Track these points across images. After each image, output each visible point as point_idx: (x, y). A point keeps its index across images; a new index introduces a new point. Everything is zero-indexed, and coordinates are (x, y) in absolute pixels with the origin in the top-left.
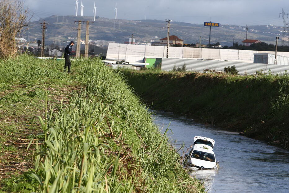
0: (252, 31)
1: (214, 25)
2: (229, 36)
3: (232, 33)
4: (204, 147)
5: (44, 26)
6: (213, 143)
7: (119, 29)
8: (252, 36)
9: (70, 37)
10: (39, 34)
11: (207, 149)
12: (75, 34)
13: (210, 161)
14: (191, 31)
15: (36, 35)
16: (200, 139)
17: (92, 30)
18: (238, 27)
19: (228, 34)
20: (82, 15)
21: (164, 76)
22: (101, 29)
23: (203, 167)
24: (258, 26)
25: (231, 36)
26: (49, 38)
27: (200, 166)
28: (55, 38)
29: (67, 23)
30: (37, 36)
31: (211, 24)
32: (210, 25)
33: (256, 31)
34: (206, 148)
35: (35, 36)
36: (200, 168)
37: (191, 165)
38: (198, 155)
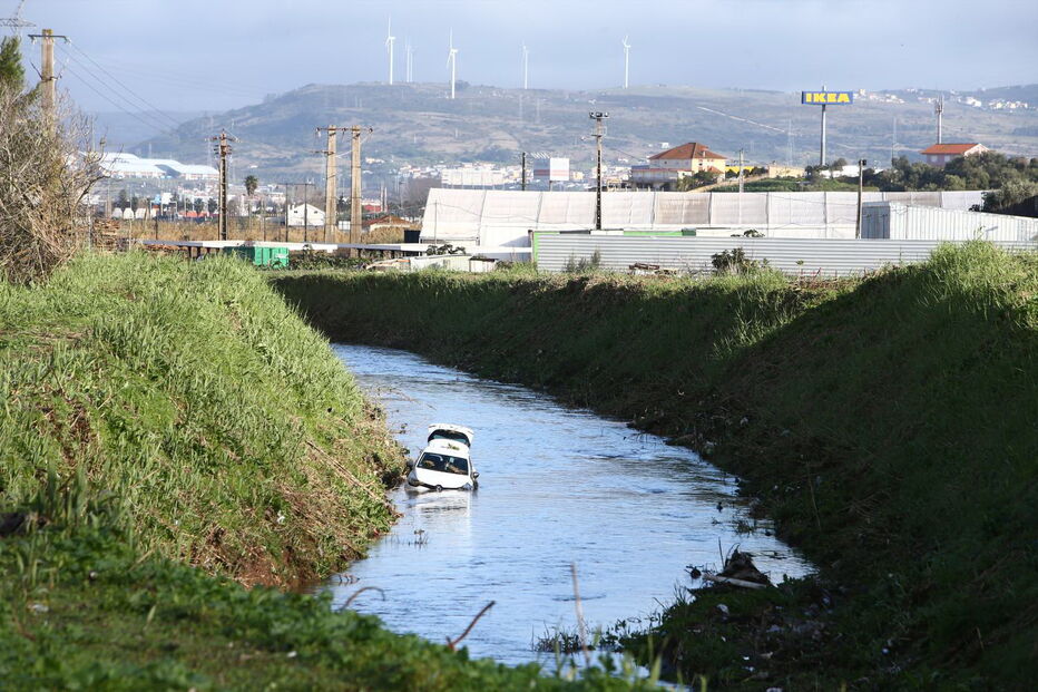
0: (999, 106)
1: (834, 101)
2: (914, 129)
3: (926, 119)
4: (449, 445)
5: (223, 147)
6: (470, 437)
7: (538, 122)
8: (998, 125)
9: (373, 157)
10: (266, 152)
11: (458, 449)
12: (388, 145)
14: (783, 118)
15: (255, 154)
16: (440, 428)
17: (446, 131)
18: (948, 95)
19: (911, 123)
20: (409, 79)
22: (477, 124)
23: (441, 486)
24: (1018, 87)
25: (923, 128)
26: (299, 162)
27: (435, 485)
28: (321, 163)
29: (361, 110)
30: (257, 158)
31: (826, 97)
32: (823, 100)
33: (1013, 106)
34: (454, 448)
35: (250, 157)
36: (432, 488)
37: (415, 483)
38: (431, 463)
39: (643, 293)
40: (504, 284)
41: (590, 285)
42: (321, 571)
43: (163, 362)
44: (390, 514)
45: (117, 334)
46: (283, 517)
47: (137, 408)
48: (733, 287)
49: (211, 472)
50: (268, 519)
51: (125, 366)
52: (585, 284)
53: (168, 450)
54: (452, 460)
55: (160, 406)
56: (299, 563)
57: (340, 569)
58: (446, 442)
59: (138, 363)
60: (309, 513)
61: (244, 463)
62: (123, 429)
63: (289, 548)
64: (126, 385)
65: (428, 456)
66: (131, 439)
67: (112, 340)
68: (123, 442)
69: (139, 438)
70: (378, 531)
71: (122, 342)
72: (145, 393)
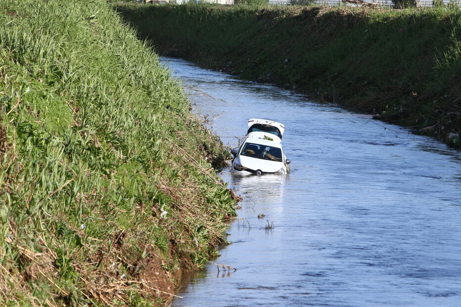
4: (265, 136)
6: (282, 131)
11: (272, 140)
13: (273, 160)
16: (258, 123)
21: (265, 14)
23: (260, 170)
27: (256, 170)
34: (269, 139)
36: (254, 173)
37: (239, 168)
38: (252, 151)
39: (368, 19)
40: (251, 12)
41: (321, 13)
42: (199, 261)
43: (57, 69)
44: (233, 198)
45: (17, 43)
46: (165, 213)
47: (39, 112)
48: (444, 15)
49: (105, 173)
50: (154, 215)
51: (25, 72)
52: (318, 12)
53: (69, 154)
54: (267, 149)
55: (58, 110)
56: (181, 255)
57: (212, 257)
58: (262, 134)
59: (37, 69)
60: (183, 206)
61: (128, 161)
62: (31, 134)
63: (173, 242)
64: (28, 90)
65: (249, 146)
66: (36, 143)
67: (13, 48)
68: (30, 146)
69: (43, 142)
70: (229, 215)
71: (21, 49)
72: (44, 97)
